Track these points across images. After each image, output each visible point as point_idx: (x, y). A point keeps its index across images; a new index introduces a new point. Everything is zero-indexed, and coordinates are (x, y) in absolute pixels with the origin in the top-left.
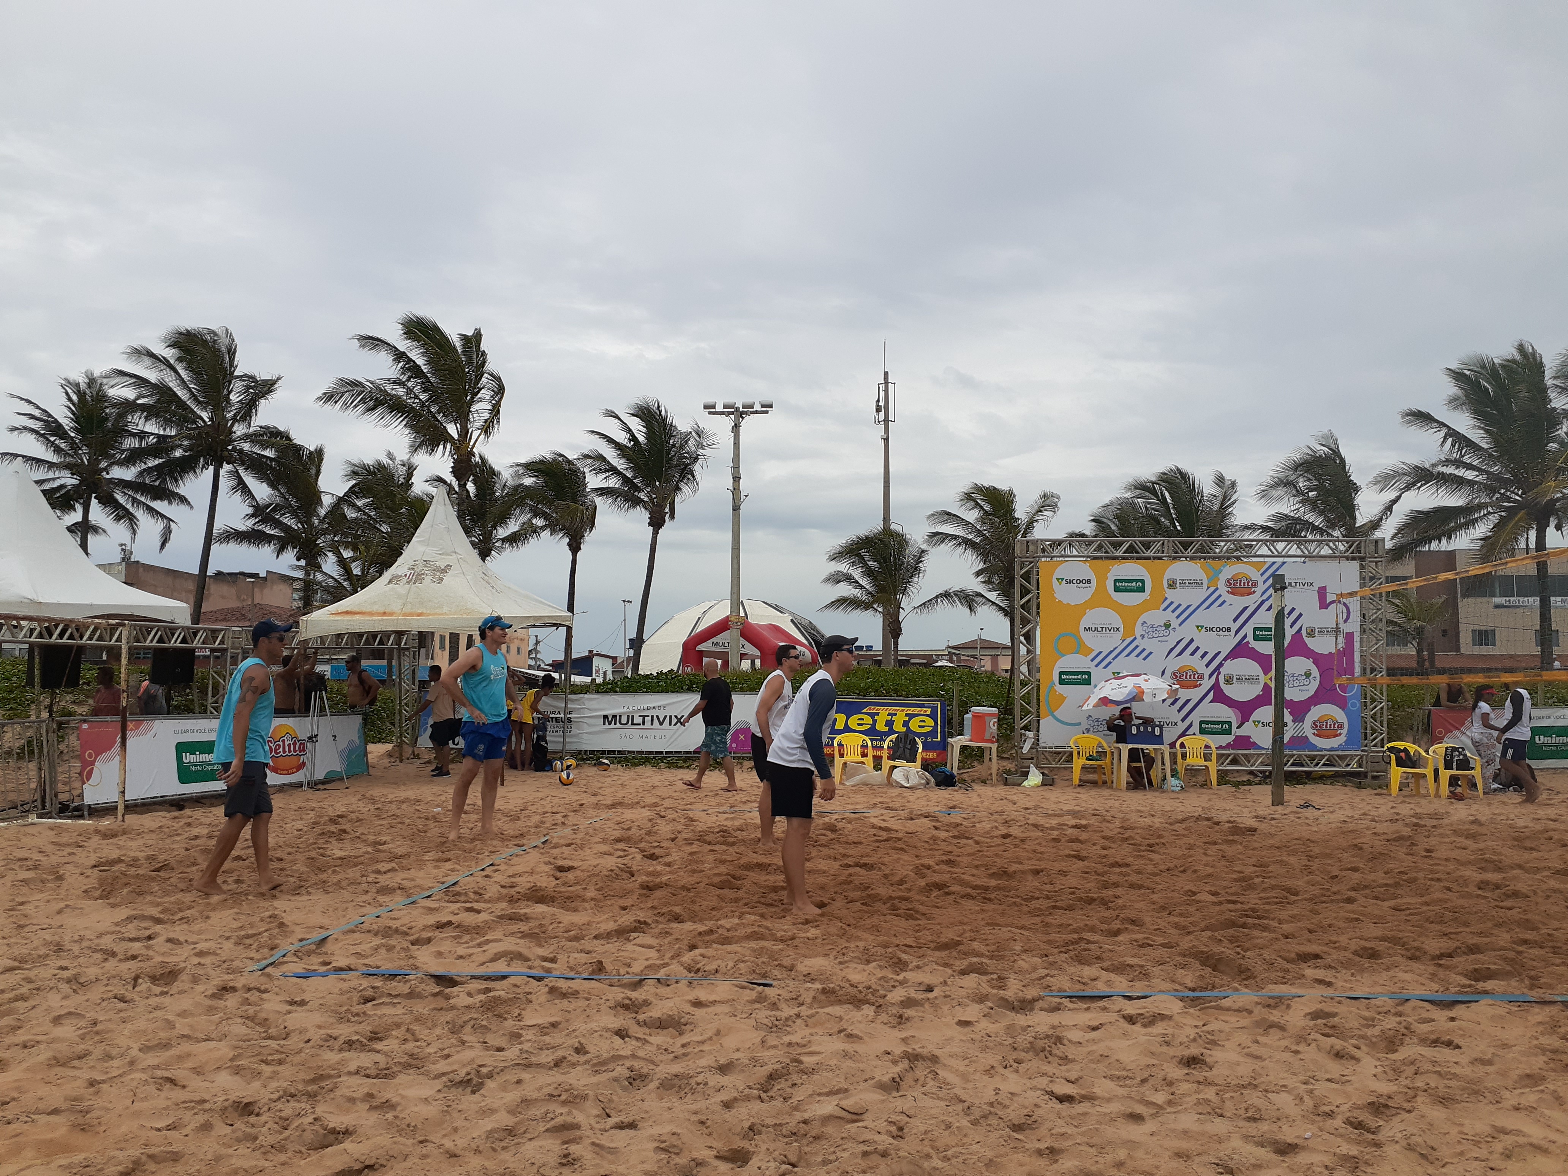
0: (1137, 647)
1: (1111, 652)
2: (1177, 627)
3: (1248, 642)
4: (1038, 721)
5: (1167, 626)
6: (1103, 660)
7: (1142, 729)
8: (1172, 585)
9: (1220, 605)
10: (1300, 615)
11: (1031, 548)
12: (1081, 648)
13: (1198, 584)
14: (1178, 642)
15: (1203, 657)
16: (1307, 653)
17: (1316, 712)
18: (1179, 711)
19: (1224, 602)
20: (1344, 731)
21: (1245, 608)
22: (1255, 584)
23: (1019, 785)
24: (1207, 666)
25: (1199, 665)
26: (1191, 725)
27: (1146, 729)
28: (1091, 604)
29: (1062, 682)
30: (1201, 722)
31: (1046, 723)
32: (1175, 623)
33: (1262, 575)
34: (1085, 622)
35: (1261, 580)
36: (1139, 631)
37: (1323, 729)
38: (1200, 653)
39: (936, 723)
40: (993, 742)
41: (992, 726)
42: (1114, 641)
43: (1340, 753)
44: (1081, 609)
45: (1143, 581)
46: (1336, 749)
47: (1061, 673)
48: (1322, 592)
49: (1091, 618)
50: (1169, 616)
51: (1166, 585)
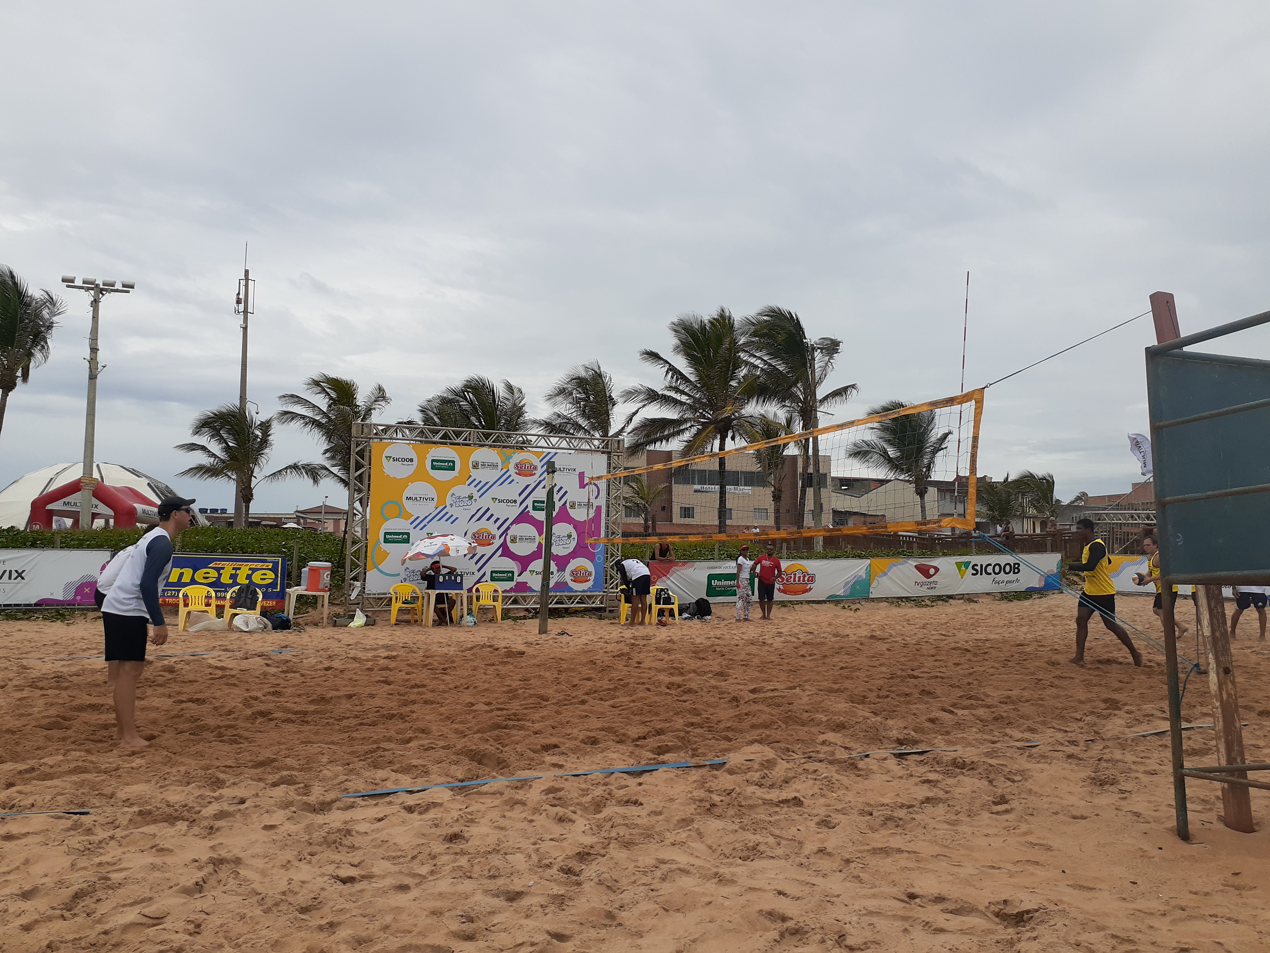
0: (447, 513)
1: (427, 517)
2: (478, 498)
3: (529, 511)
4: (365, 573)
5: (470, 497)
6: (420, 523)
7: (447, 578)
8: (476, 466)
9: (510, 483)
10: (566, 492)
11: (365, 430)
12: (402, 513)
13: (494, 466)
14: (478, 510)
15: (495, 522)
16: (569, 520)
17: (574, 564)
18: (476, 563)
19: (513, 480)
20: (592, 578)
21: (528, 486)
22: (535, 468)
23: (346, 626)
24: (498, 529)
25: (492, 528)
26: (484, 574)
27: (450, 578)
28: (412, 478)
29: (386, 541)
30: (492, 572)
31: (372, 576)
32: (476, 495)
33: (540, 461)
34: (407, 493)
35: (539, 465)
36: (449, 501)
37: (578, 577)
38: (494, 519)
39: (276, 575)
40: (325, 591)
41: (326, 578)
42: (429, 508)
43: (589, 594)
44: (404, 483)
45: (453, 462)
46: (586, 591)
47: (386, 534)
48: (582, 475)
49: (412, 490)
50: (472, 490)
51: (471, 466)
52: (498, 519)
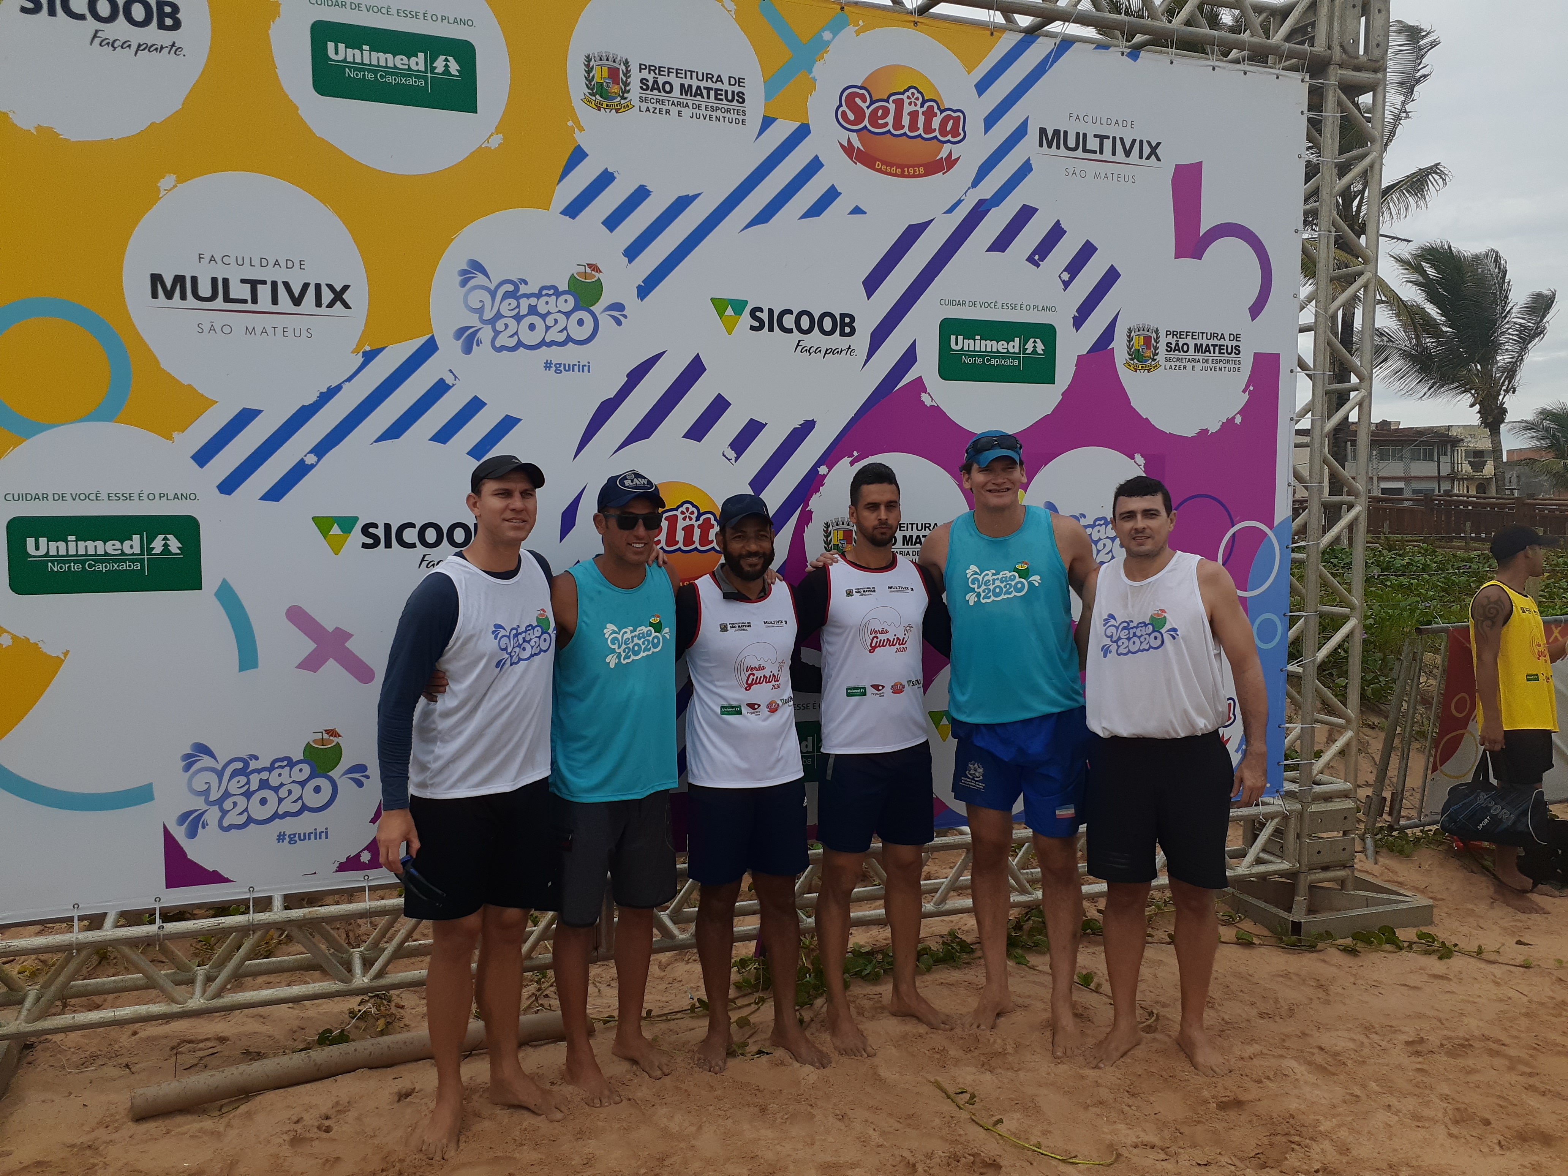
1: (304, 415)
2: (629, 298)
5: (584, 290)
6: (262, 453)
8: (607, 90)
9: (816, 210)
12: (132, 392)
15: (740, 444)
19: (831, 195)
21: (913, 233)
22: (955, 126)
28: (182, 146)
29: (26, 577)
33: (982, 87)
35: (976, 111)
38: (728, 425)
42: (317, 354)
47: (20, 530)
48: (1186, 185)
50: (595, 242)
51: (578, 87)
52: (753, 429)
